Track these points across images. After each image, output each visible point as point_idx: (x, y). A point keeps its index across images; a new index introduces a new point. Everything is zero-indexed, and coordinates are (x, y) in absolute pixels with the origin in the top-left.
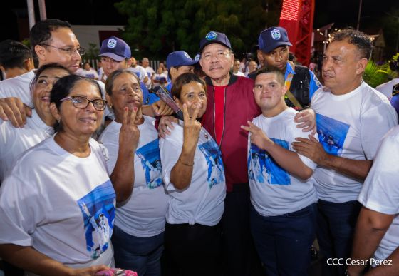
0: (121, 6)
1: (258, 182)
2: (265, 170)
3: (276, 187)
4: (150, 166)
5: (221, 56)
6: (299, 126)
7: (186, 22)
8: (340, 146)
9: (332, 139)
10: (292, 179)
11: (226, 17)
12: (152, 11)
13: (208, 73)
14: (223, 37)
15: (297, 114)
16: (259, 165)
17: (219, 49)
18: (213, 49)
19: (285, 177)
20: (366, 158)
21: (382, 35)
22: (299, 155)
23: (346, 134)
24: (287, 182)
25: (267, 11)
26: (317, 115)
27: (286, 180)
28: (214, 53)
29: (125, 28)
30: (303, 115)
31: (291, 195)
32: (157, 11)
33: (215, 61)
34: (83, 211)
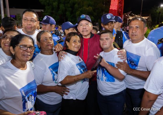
1: (101, 81)
2: (104, 75)
3: (109, 83)
4: (55, 73)
5: (87, 25)
6: (119, 57)
7: (70, 9)
8: (136, 65)
9: (133, 62)
10: (116, 80)
11: (87, 7)
12: (55, 4)
13: (82, 33)
14: (88, 17)
15: (119, 51)
16: (102, 73)
17: (87, 23)
18: (84, 22)
19: (113, 78)
20: (148, 70)
21: (150, 17)
22: (119, 69)
23: (139, 60)
24: (114, 81)
25: (104, 5)
26: (127, 52)
27: (113, 80)
28: (84, 24)
29: (44, 11)
30: (121, 52)
31: (115, 87)
32: (57, 4)
33: (84, 28)
34: (22, 94)
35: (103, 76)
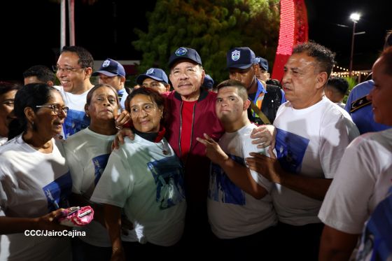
0: (137, 44)
5: (190, 72)
6: (254, 143)
12: (162, 48)
13: (177, 89)
14: (194, 54)
15: (254, 129)
16: (216, 183)
17: (189, 65)
22: (251, 171)
23: (305, 149)
24: (242, 202)
25: (266, 47)
26: (277, 130)
28: (183, 69)
29: (140, 62)
30: (260, 130)
32: (166, 47)
33: (183, 77)
34: (47, 196)
35: (219, 190)
